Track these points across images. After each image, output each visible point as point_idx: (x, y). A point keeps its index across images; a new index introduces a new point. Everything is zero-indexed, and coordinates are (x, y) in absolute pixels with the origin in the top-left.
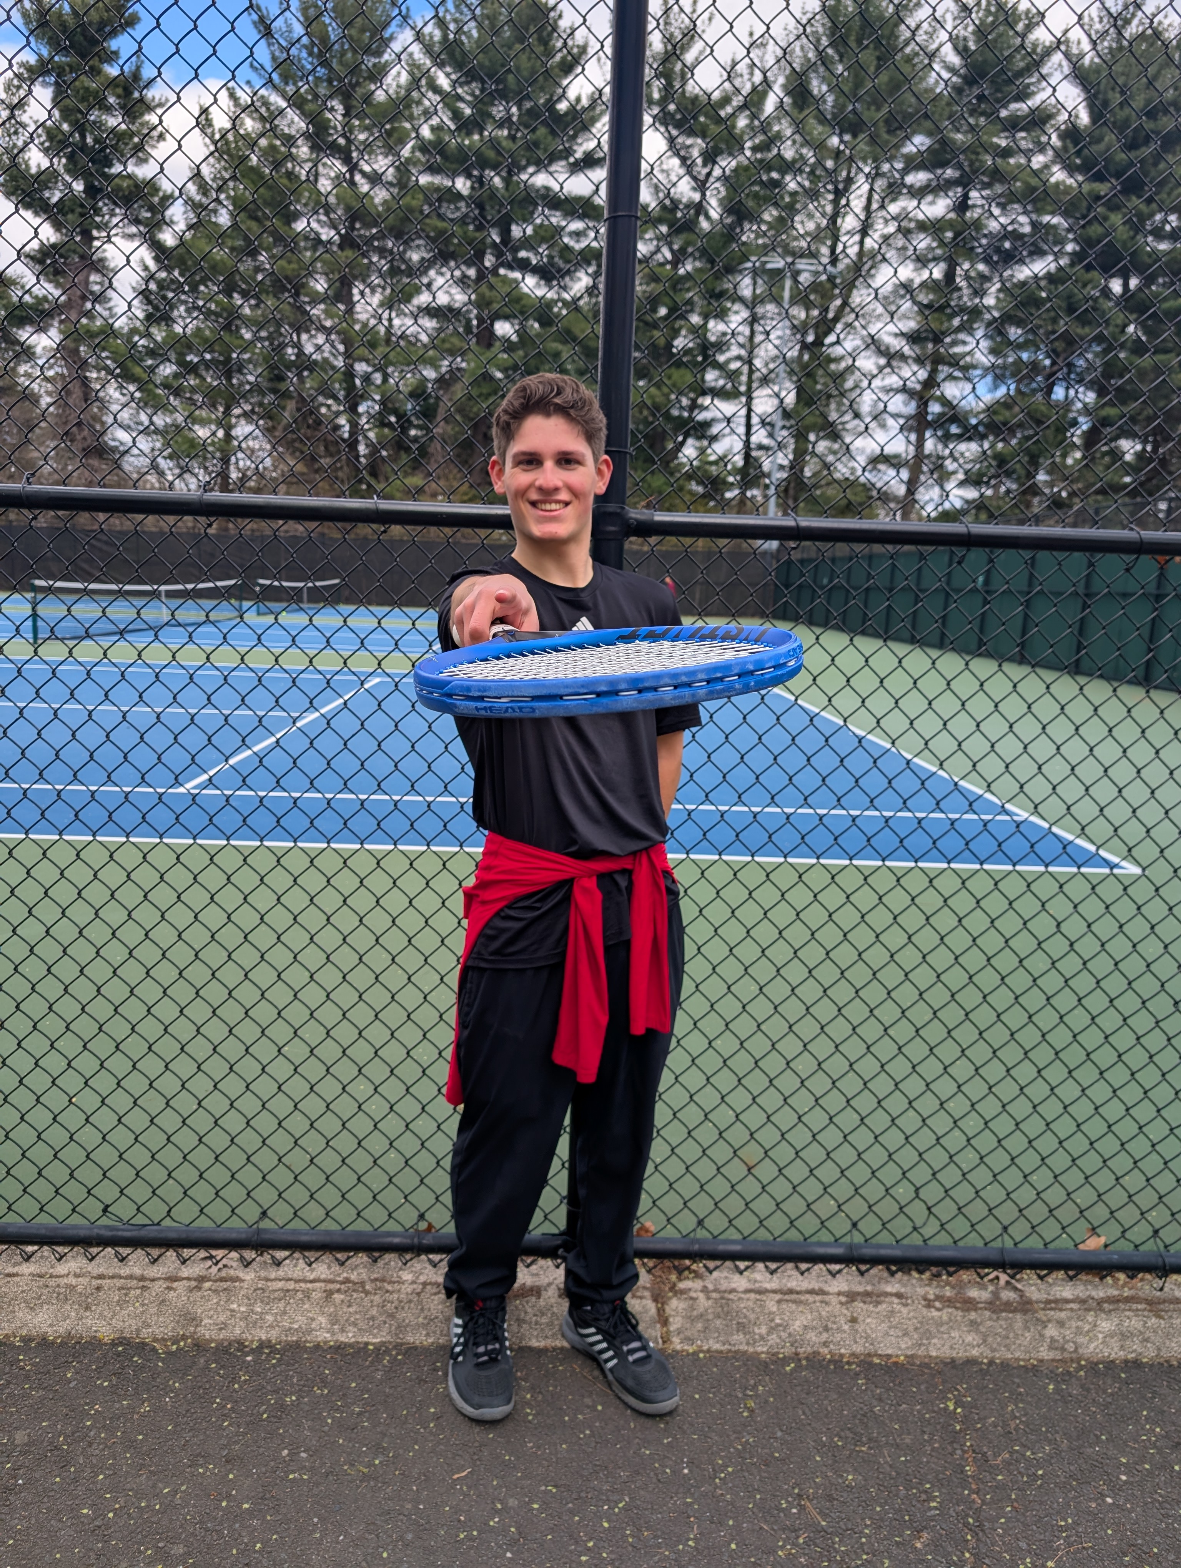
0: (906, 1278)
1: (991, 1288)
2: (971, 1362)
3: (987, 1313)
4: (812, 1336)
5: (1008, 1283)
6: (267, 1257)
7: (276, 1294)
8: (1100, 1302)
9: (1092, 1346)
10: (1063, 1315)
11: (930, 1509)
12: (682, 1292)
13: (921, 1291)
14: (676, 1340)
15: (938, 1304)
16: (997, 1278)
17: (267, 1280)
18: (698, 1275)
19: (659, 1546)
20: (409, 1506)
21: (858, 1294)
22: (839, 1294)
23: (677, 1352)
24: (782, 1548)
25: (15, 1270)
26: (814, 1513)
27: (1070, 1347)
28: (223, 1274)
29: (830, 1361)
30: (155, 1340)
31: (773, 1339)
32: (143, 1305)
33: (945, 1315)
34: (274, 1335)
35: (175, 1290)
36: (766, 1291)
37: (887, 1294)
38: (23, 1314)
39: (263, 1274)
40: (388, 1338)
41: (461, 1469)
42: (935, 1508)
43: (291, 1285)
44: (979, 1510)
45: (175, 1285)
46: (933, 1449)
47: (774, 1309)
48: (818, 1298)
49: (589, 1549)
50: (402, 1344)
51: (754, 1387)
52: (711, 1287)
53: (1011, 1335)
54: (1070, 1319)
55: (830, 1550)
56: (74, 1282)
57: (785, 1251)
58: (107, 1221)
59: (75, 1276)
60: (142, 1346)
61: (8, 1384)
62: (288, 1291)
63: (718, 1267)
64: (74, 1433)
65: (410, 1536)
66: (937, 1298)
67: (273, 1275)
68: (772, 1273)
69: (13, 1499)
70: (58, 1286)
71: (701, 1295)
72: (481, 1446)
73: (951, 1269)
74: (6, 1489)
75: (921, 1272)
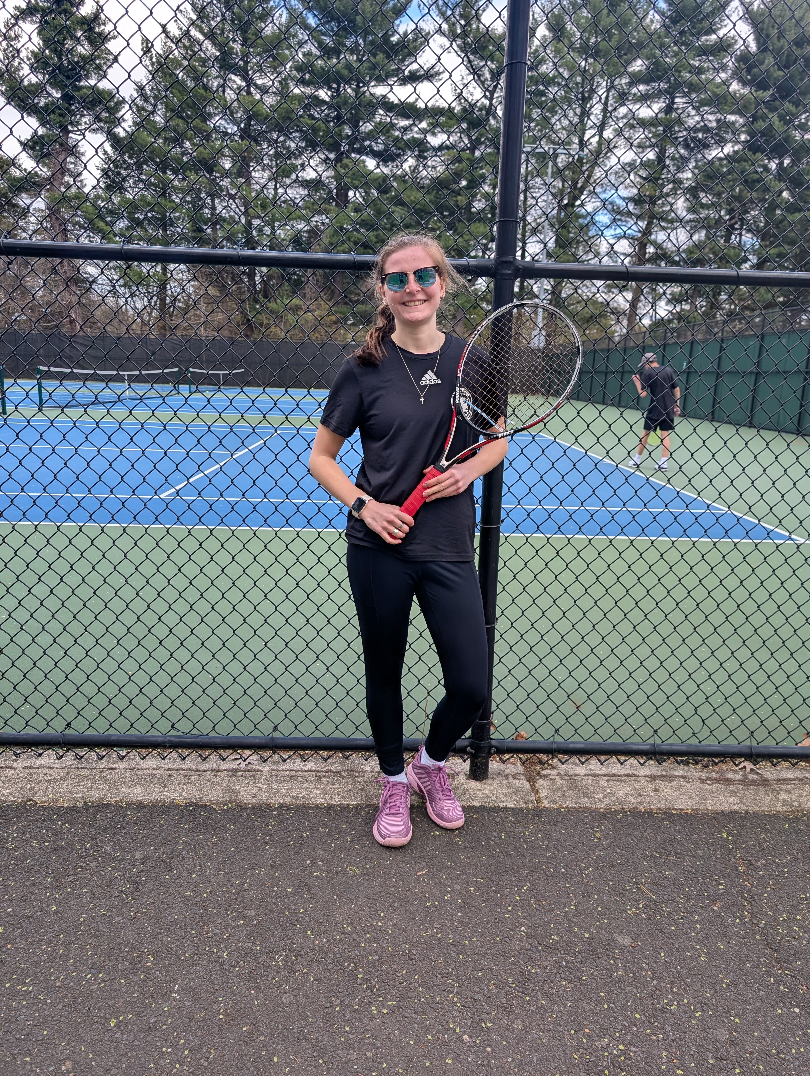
0: (686, 768)
1: (741, 773)
2: (734, 812)
3: (741, 786)
4: (631, 799)
5: (752, 770)
6: (276, 757)
7: (285, 778)
10: (789, 787)
11: (720, 889)
12: (545, 776)
13: (697, 775)
14: (545, 802)
15: (708, 782)
16: (745, 767)
17: (278, 771)
18: (553, 767)
19: (553, 909)
20: (393, 889)
21: (658, 776)
22: (645, 776)
23: (547, 808)
24: (630, 910)
25: (114, 766)
26: (648, 892)
27: (796, 804)
28: (249, 767)
29: (644, 812)
30: (213, 804)
31: (607, 801)
32: (201, 785)
33: (714, 787)
34: (288, 800)
35: (219, 776)
36: (599, 775)
37: (676, 776)
38: (124, 790)
39: (274, 767)
40: (361, 802)
41: (422, 869)
42: (723, 889)
43: (294, 773)
44: (750, 890)
45: (219, 774)
46: (717, 858)
47: (606, 785)
48: (633, 778)
49: (509, 911)
51: (599, 826)
52: (563, 773)
53: (758, 798)
54: (794, 789)
55: (660, 911)
56: (154, 772)
57: (611, 748)
58: (173, 733)
59: (154, 769)
60: (205, 807)
61: (123, 827)
62: (292, 776)
63: (567, 760)
64: (172, 853)
65: (396, 905)
66: (708, 778)
67: (281, 768)
68: (602, 764)
69: (141, 888)
70: (144, 774)
71: (558, 777)
72: (432, 858)
73: (716, 760)
74: (135, 883)
75: (697, 763)
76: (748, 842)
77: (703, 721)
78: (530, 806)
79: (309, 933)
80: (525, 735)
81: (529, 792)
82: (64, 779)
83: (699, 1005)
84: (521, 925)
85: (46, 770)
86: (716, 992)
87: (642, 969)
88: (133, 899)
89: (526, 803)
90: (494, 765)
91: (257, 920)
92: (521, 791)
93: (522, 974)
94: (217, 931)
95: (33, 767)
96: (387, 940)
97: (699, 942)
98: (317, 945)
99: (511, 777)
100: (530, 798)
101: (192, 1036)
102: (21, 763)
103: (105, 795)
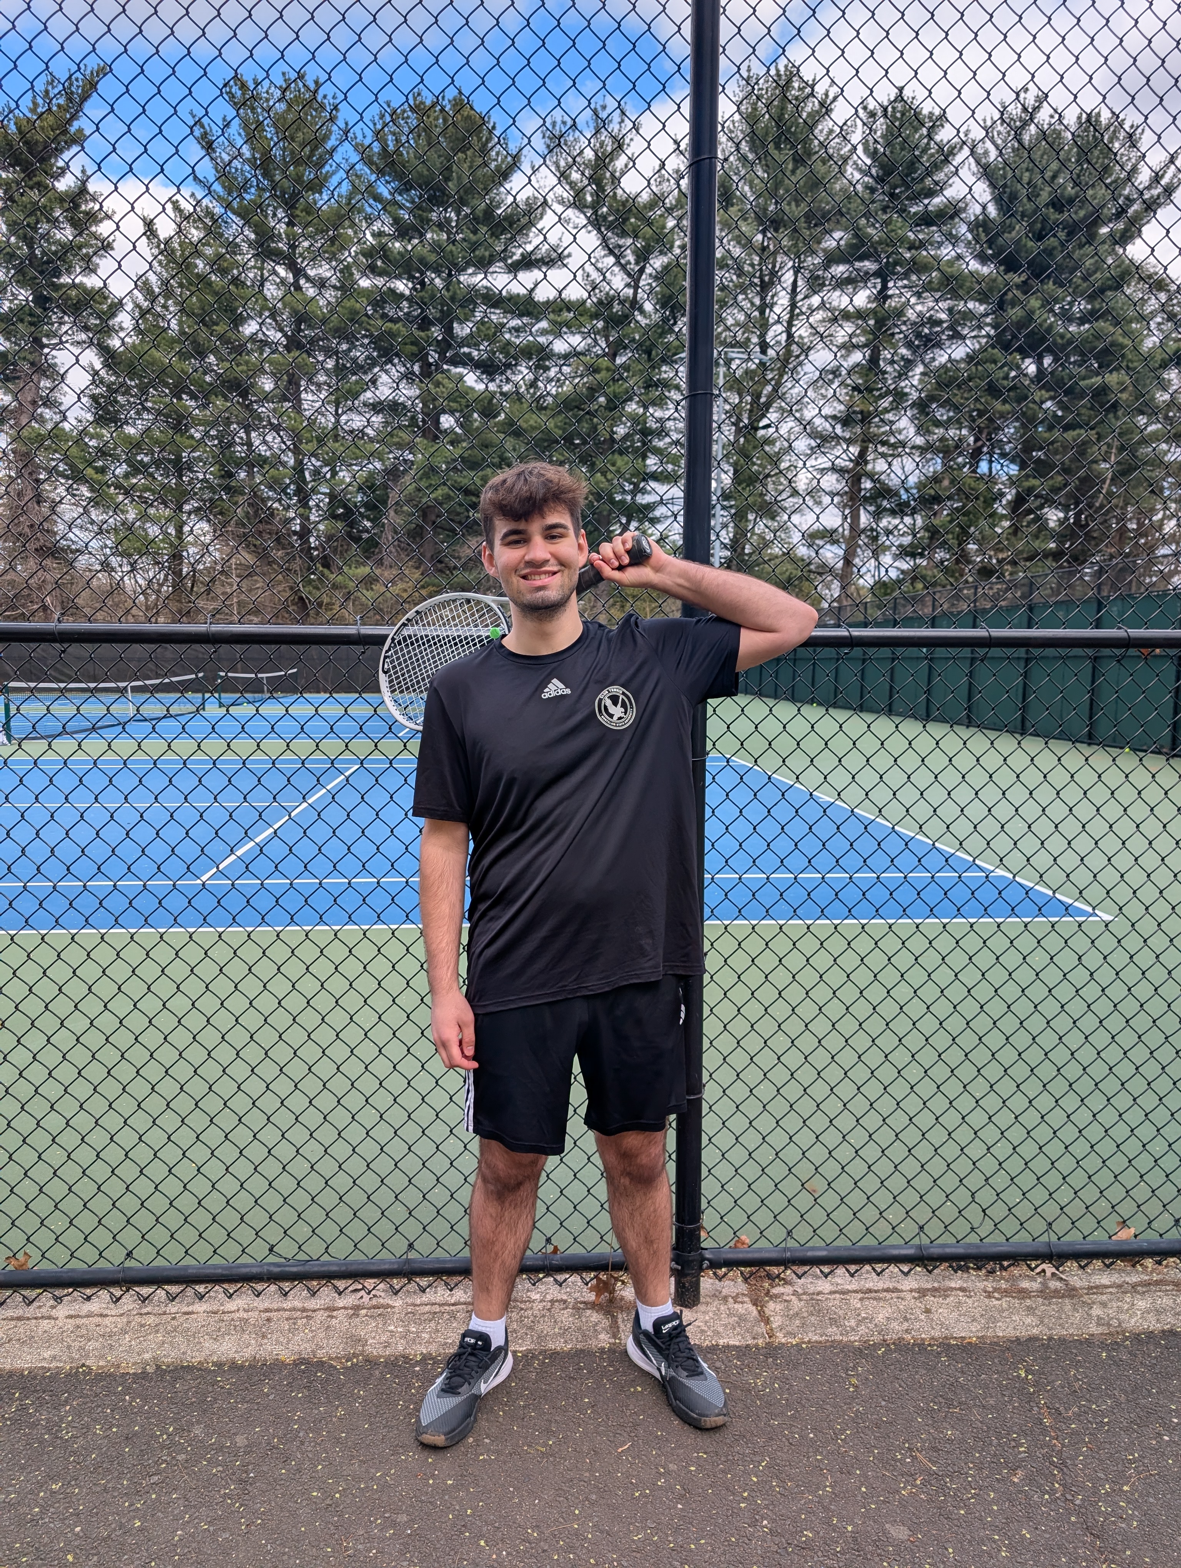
0: (965, 1275)
1: (1039, 1280)
2: (1032, 1339)
3: (1040, 1300)
4: (894, 1325)
5: (1053, 1274)
6: (412, 1287)
7: (426, 1316)
8: (1134, 1286)
9: (1133, 1321)
10: (1104, 1297)
11: (1020, 1453)
12: (776, 1296)
13: (980, 1285)
14: (780, 1335)
15: (996, 1295)
16: (1044, 1271)
17: (416, 1306)
18: (787, 1282)
19: (803, 1492)
20: (587, 1474)
21: (928, 1290)
22: (911, 1291)
23: (783, 1344)
24: (904, 1488)
25: (190, 1309)
26: (925, 1461)
27: (1115, 1323)
28: (375, 1302)
29: (914, 1345)
30: (331, 1359)
31: (863, 1330)
32: (312, 1331)
33: (1004, 1303)
34: (433, 1349)
35: (336, 1318)
36: (848, 1292)
37: (952, 1289)
38: (208, 1344)
39: (409, 1300)
40: (533, 1346)
41: (624, 1443)
42: (1024, 1452)
43: (437, 1309)
44: (1060, 1452)
45: (335, 1313)
46: (1014, 1408)
47: (859, 1305)
48: (895, 1295)
49: (745, 1498)
50: (545, 1351)
51: (854, 1368)
52: (800, 1291)
53: (1063, 1316)
54: (1110, 1300)
55: (943, 1488)
56: (245, 1315)
57: (863, 1254)
58: (272, 1259)
59: (245, 1310)
60: (321, 1364)
61: (215, 1400)
62: (435, 1313)
63: (805, 1273)
64: (285, 1435)
65: (594, 1497)
66: (996, 1290)
67: (418, 1302)
68: (852, 1275)
69: (250, 1489)
70: (233, 1320)
71: (793, 1298)
72: (635, 1425)
73: (1006, 1263)
74: (241, 1481)
75: (979, 1268)
76: (1053, 1381)
77: (984, 1211)
78: (760, 1342)
79: (482, 1543)
80: (747, 1241)
81: (756, 1321)
82: (124, 1332)
84: (763, 1518)
85: (98, 1320)
88: (241, 1505)
89: (754, 1338)
90: (707, 1283)
91: (411, 1528)
92: (745, 1320)
94: (360, 1547)
95: (78, 1316)
96: (587, 1548)
97: (997, 1529)
98: (494, 1560)
99: (730, 1300)
100: (760, 1331)
102: (61, 1311)
103: (184, 1353)
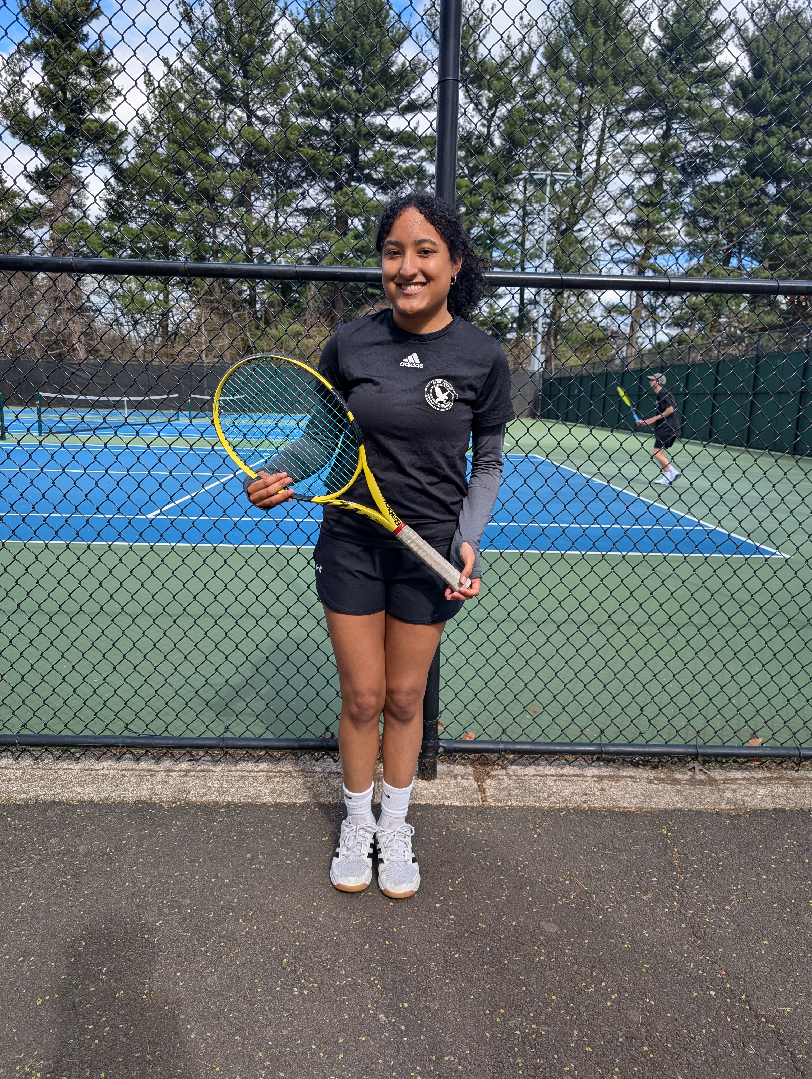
0: (635, 769)
1: (690, 773)
2: (677, 810)
3: (687, 786)
4: (577, 798)
5: (701, 770)
6: (228, 758)
7: (236, 778)
8: (759, 780)
9: (754, 802)
10: (735, 786)
11: (652, 881)
12: (493, 776)
13: (645, 775)
14: (490, 800)
15: (656, 782)
16: (694, 768)
17: (230, 771)
18: (502, 768)
21: (606, 776)
22: (593, 776)
23: (491, 806)
24: (560, 900)
25: (69, 767)
26: (580, 883)
27: (740, 802)
28: (201, 768)
29: (588, 810)
30: (162, 802)
31: (552, 799)
32: (152, 784)
33: (660, 787)
34: (236, 799)
35: (172, 776)
36: (547, 775)
37: (623, 777)
38: (76, 789)
39: (226, 768)
40: (309, 800)
42: (656, 881)
43: (245, 774)
44: (682, 882)
45: (171, 774)
46: (654, 853)
47: (553, 784)
48: (581, 778)
49: (441, 901)
50: (317, 803)
51: (541, 823)
52: (511, 773)
53: (703, 797)
54: (740, 788)
55: (590, 901)
56: (107, 772)
57: (559, 748)
58: (126, 733)
60: (154, 804)
61: (71, 823)
62: (243, 776)
63: (517, 761)
64: (115, 847)
66: (655, 778)
67: (233, 769)
68: (550, 764)
69: (82, 879)
70: (98, 774)
71: (506, 778)
74: (76, 874)
75: (646, 764)
76: (686, 837)
77: (649, 721)
78: (475, 804)
79: (241, 920)
80: (474, 736)
81: (475, 791)
82: (19, 779)
83: (616, 988)
84: (451, 914)
85: (2, 771)
86: (635, 975)
87: (565, 954)
88: (72, 889)
89: (471, 802)
90: (443, 766)
91: (191, 909)
92: (468, 790)
93: (445, 960)
94: (151, 919)
96: (317, 927)
97: (625, 930)
98: (247, 932)
99: (459, 777)
100: (476, 797)
101: (115, 1014)
103: (58, 794)
